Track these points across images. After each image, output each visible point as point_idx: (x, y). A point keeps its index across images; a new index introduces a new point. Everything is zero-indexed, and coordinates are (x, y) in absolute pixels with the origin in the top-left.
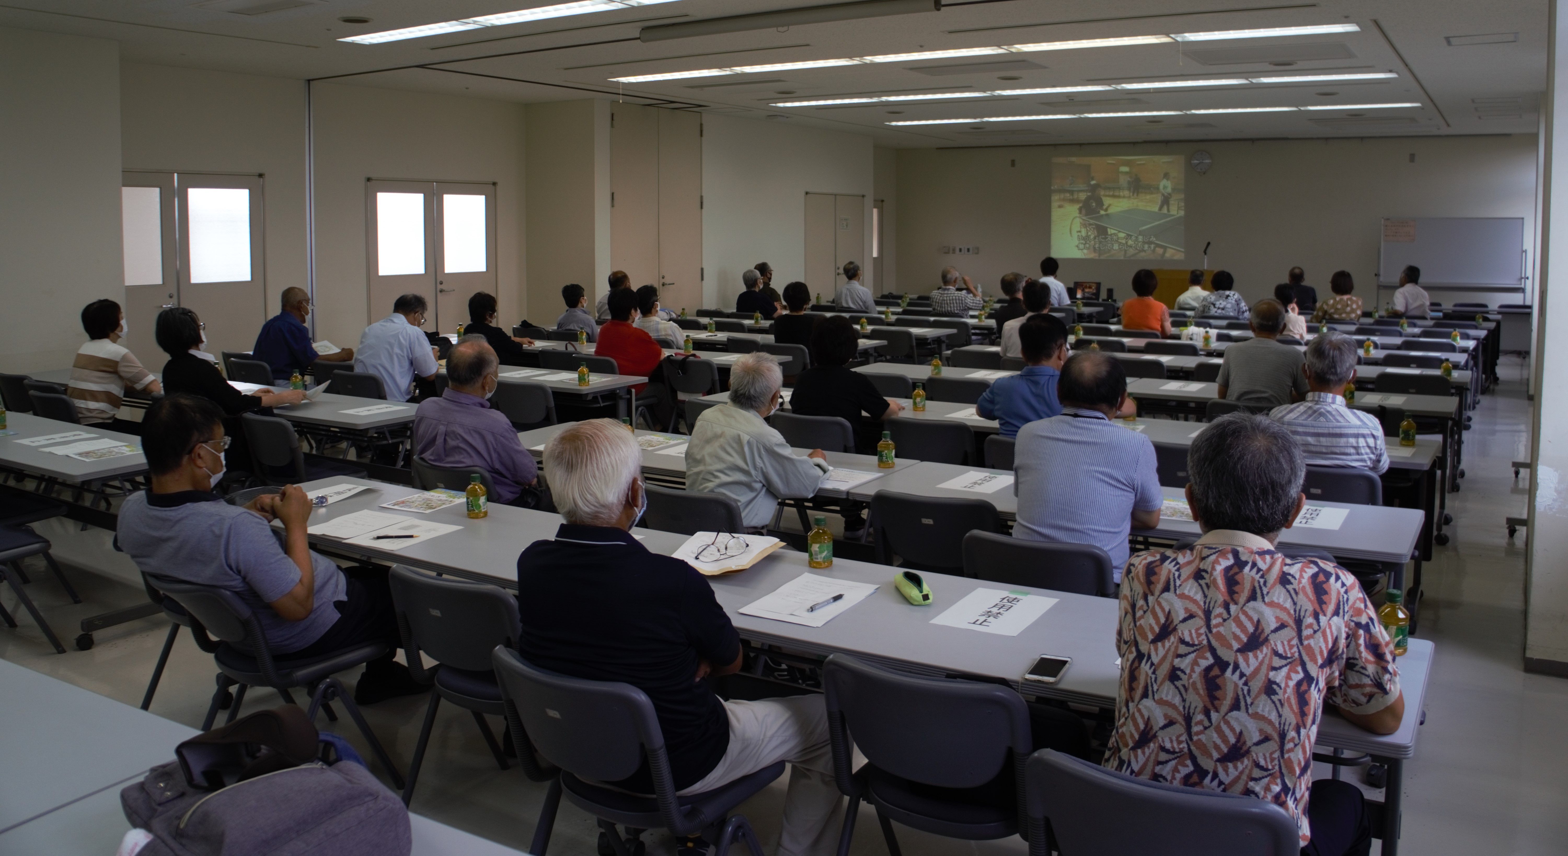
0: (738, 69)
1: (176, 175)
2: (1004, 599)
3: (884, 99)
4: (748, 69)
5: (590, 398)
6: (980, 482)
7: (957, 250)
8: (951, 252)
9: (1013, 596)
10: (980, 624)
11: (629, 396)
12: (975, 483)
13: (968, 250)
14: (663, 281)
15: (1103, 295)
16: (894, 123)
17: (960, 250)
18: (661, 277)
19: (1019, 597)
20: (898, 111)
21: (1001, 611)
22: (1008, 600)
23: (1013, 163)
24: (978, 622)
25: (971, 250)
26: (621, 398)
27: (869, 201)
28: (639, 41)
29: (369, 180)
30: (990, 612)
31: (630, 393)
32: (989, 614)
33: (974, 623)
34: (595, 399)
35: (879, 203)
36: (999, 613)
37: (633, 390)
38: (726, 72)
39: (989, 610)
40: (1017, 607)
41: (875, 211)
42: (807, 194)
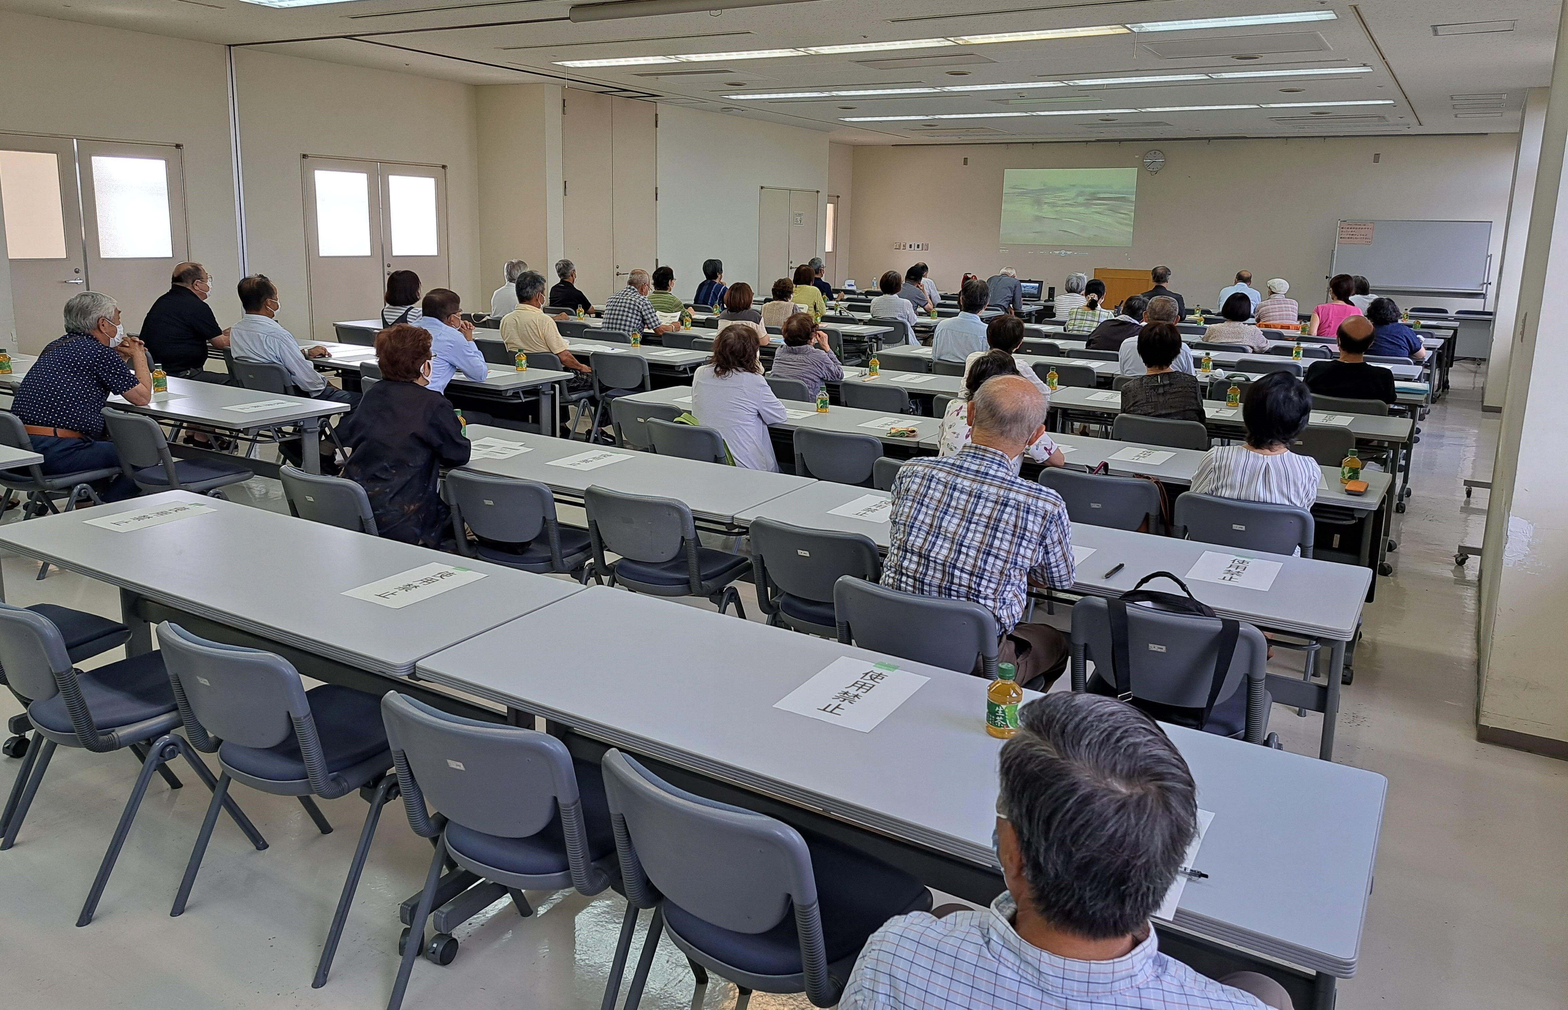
0: (683, 58)
1: (75, 140)
2: (867, 674)
3: (834, 93)
4: (694, 58)
5: (509, 393)
6: (874, 508)
7: (908, 246)
8: (902, 247)
9: (878, 671)
10: (831, 712)
11: (552, 392)
12: (869, 509)
13: (919, 246)
14: (618, 270)
15: (1045, 295)
16: (847, 119)
17: (911, 246)
18: (615, 267)
19: (885, 672)
20: (848, 106)
21: (859, 692)
22: (871, 676)
23: (966, 161)
24: (829, 709)
25: (921, 247)
26: (544, 393)
27: (823, 196)
28: (569, 21)
29: (304, 156)
30: (846, 693)
31: (553, 388)
32: (844, 696)
33: (824, 710)
34: (516, 395)
35: (835, 199)
36: (857, 696)
37: (557, 386)
38: (672, 60)
39: (846, 690)
40: (880, 685)
41: (830, 207)
42: (762, 188)
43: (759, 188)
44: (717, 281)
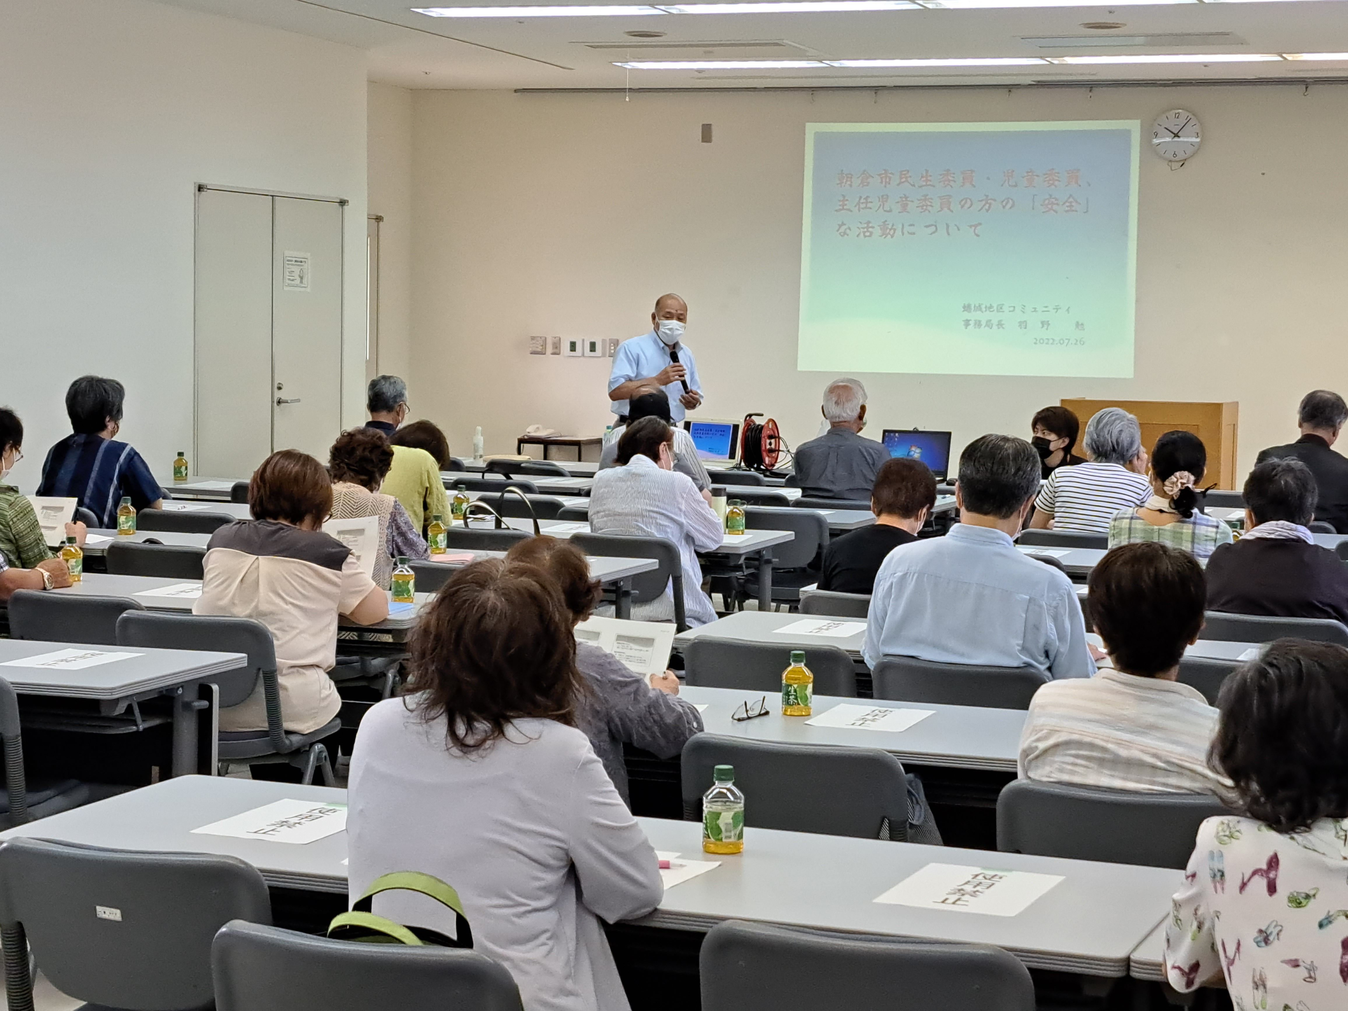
7: (566, 347)
8: (549, 349)
13: (593, 347)
17: (573, 346)
23: (707, 134)
25: (598, 347)
42: (200, 188)
43: (192, 189)
44: (104, 435)
